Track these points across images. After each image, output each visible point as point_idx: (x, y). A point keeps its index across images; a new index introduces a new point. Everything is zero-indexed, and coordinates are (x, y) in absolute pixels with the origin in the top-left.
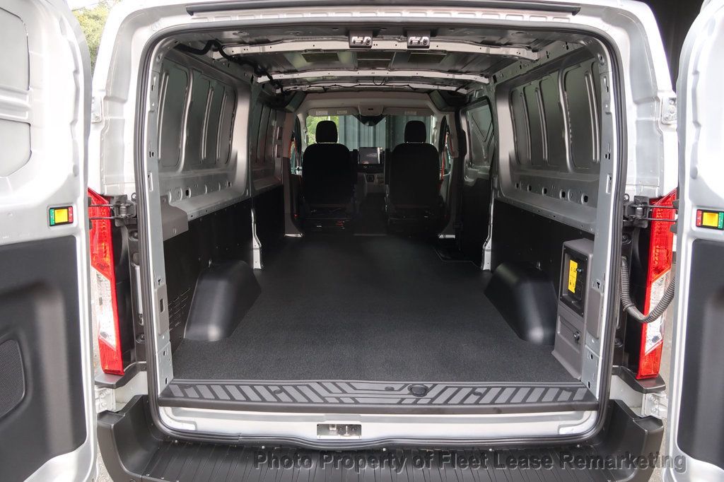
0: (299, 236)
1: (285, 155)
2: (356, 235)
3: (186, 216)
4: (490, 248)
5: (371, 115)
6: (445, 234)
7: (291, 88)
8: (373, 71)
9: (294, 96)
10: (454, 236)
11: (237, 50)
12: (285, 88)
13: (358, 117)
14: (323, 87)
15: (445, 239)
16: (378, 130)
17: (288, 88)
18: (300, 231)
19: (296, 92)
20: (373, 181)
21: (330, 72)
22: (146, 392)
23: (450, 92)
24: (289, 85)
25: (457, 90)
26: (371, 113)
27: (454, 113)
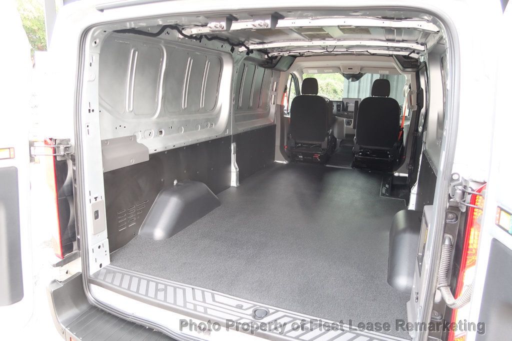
0: (285, 163)
1: (279, 103)
2: (327, 166)
3: (148, 151)
4: (416, 192)
5: (352, 73)
6: (399, 172)
7: (276, 54)
8: (324, 41)
9: (279, 60)
10: (407, 175)
11: (195, 31)
12: (270, 55)
13: (344, 75)
14: (300, 53)
15: (399, 177)
16: (362, 84)
17: (274, 54)
18: (286, 159)
19: (282, 56)
20: (350, 125)
21: (290, 43)
22: (81, 271)
23: (405, 57)
24: (273, 52)
25: (409, 54)
26: (351, 72)
27: (415, 73)
